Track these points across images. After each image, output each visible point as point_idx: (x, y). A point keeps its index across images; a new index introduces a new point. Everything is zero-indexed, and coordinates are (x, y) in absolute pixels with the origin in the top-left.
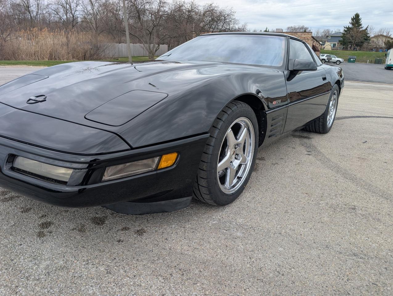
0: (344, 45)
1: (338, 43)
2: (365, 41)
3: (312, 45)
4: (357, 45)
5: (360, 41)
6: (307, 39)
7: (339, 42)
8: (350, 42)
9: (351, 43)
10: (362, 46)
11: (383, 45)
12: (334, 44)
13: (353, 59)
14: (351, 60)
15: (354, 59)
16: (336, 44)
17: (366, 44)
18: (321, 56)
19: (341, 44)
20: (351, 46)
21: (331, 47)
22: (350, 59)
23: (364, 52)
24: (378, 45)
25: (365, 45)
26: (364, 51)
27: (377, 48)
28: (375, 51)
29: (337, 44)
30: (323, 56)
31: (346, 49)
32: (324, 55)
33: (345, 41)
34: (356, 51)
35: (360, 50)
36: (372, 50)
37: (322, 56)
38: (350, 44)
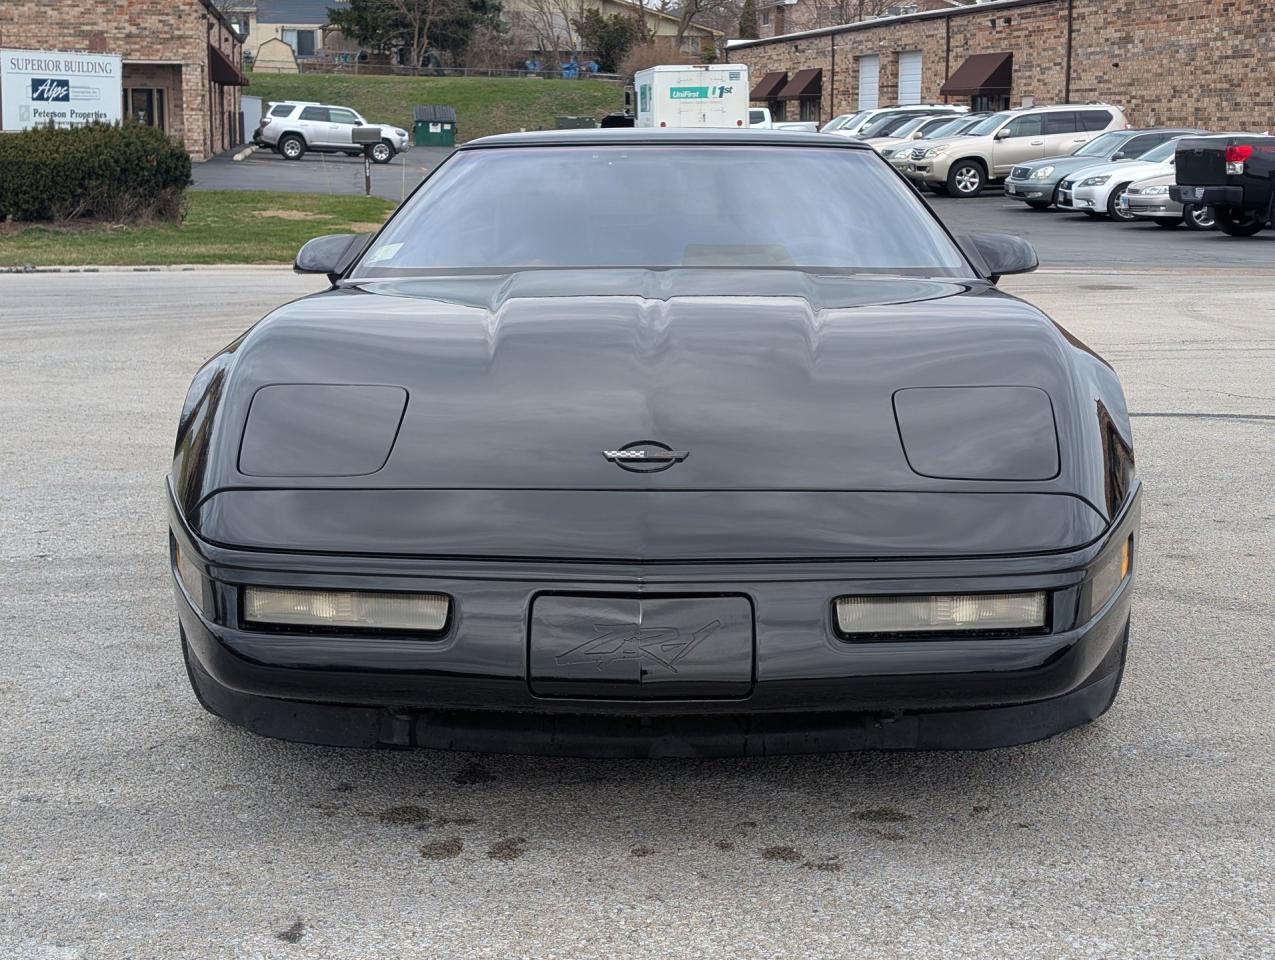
0: (363, 40)
1: (323, 29)
2: (478, 15)
3: (205, 45)
4: (438, 40)
5: (448, 16)
6: (170, 11)
7: (333, 21)
8: (397, 24)
9: (405, 26)
10: (464, 42)
11: (576, 38)
12: (301, 34)
13: (443, 123)
14: (433, 129)
15: (447, 127)
16: (312, 32)
17: (483, 35)
18: (273, 113)
19: (348, 32)
20: (409, 45)
21: (293, 52)
22: (426, 123)
23: (485, 79)
24: (548, 37)
25: (481, 36)
26: (485, 74)
27: (549, 56)
28: (538, 75)
29: (319, 33)
30: (284, 112)
31: (381, 64)
32: (290, 109)
33: (368, 16)
34: (440, 74)
35: (459, 68)
36: (520, 66)
37: (278, 112)
38: (402, 35)
